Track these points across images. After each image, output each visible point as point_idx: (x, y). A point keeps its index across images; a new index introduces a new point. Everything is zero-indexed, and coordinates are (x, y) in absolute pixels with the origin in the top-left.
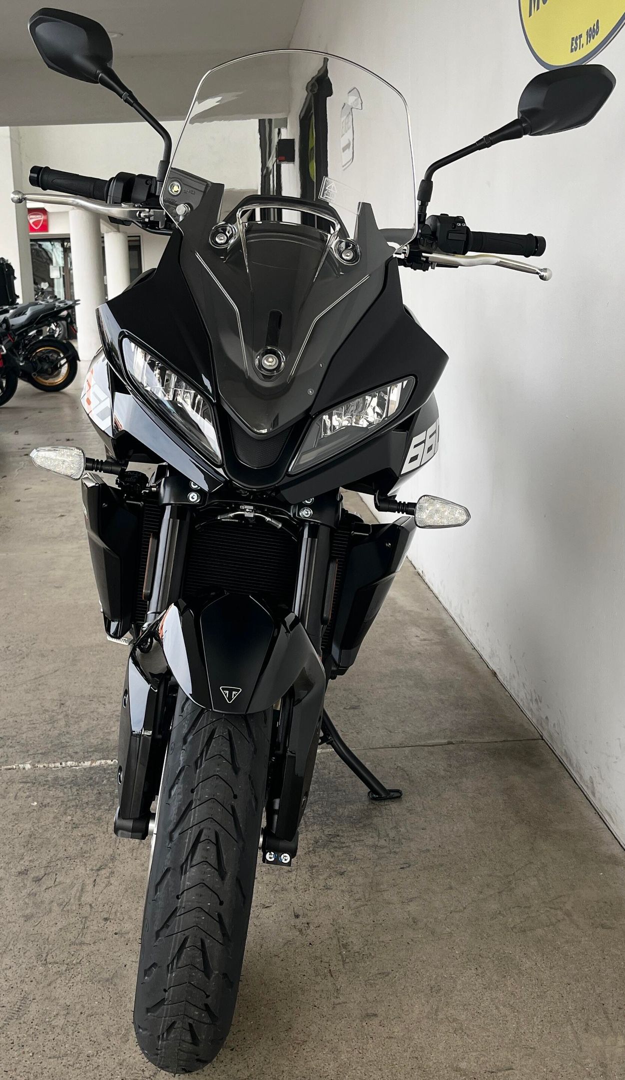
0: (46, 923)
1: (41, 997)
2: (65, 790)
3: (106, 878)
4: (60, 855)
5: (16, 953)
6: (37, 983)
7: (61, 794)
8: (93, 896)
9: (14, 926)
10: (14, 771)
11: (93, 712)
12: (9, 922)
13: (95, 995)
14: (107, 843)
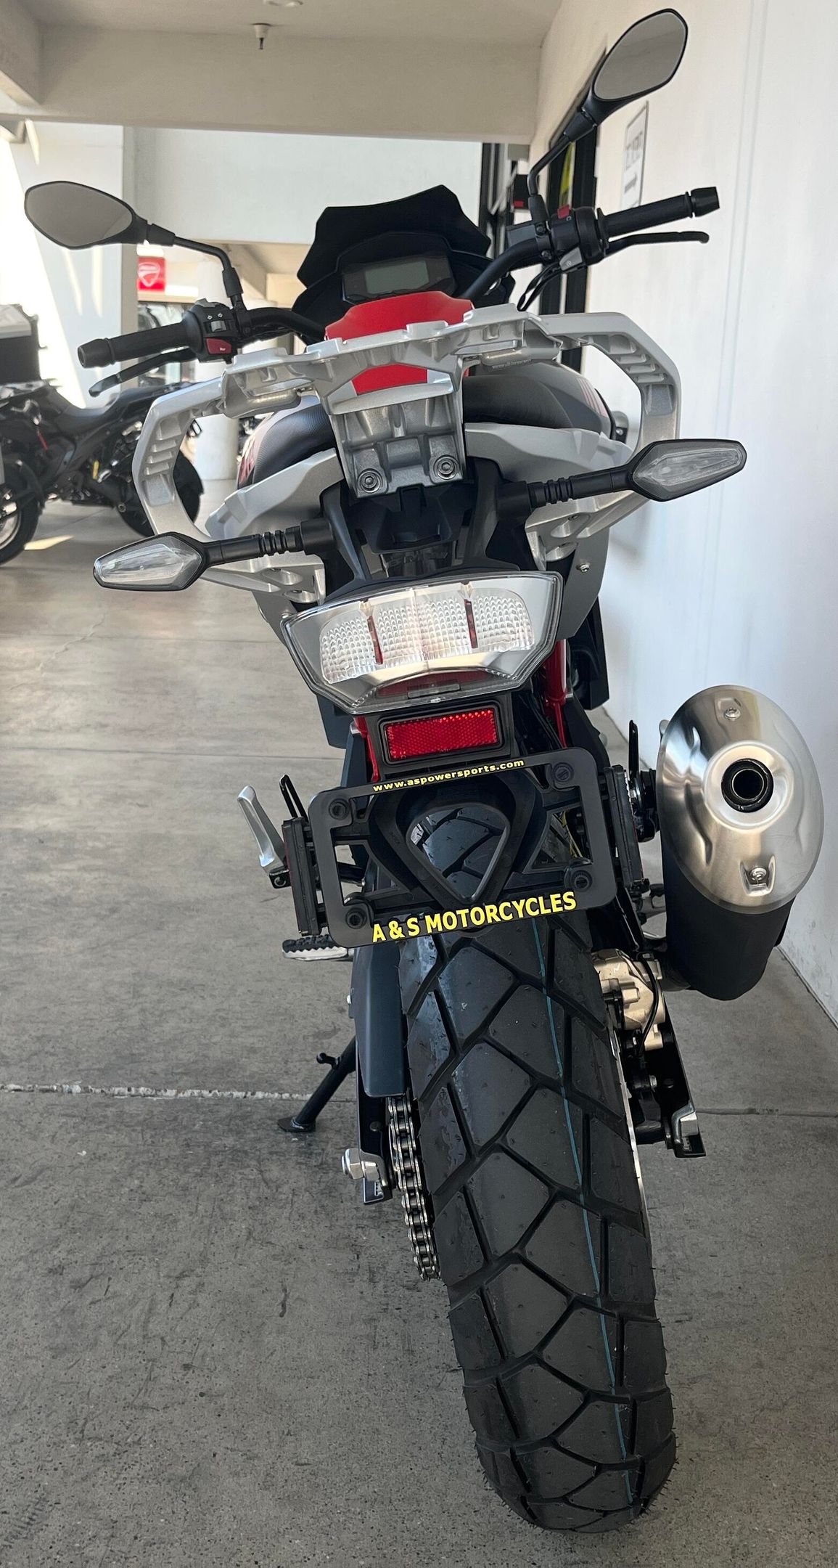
0: (87, 1363)
1: (68, 1501)
2: (134, 1134)
3: (190, 1293)
4: (119, 1247)
5: (35, 1414)
6: (65, 1472)
7: (127, 1141)
8: (167, 1324)
9: (34, 1365)
10: (54, 1095)
11: (183, 1008)
12: (27, 1357)
13: (161, 1505)
14: (196, 1231)
